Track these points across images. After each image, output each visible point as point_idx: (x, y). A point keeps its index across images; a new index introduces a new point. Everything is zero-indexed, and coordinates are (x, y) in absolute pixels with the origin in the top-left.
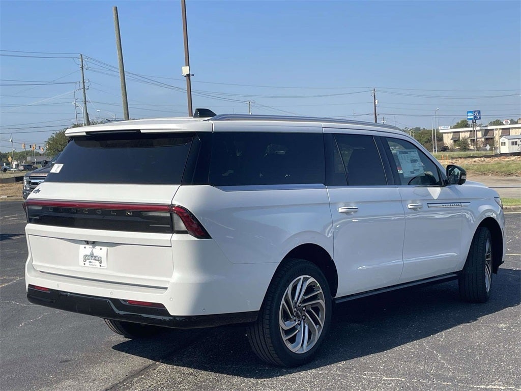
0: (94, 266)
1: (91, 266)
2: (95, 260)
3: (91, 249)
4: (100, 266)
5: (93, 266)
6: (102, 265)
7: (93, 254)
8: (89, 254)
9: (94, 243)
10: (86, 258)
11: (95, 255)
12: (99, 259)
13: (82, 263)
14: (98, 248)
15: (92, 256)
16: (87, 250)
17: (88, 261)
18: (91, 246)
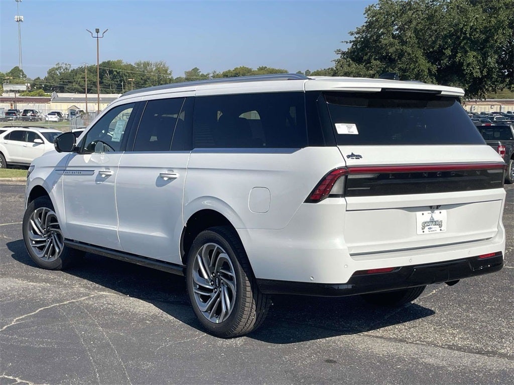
0: (435, 232)
1: (431, 232)
2: (435, 225)
3: (431, 215)
4: (441, 230)
5: (433, 232)
6: (442, 228)
7: (433, 219)
8: (429, 220)
9: (431, 208)
10: (424, 225)
11: (435, 220)
12: (440, 223)
13: (420, 231)
14: (437, 212)
15: (433, 222)
16: (427, 216)
17: (427, 228)
18: (430, 212)
